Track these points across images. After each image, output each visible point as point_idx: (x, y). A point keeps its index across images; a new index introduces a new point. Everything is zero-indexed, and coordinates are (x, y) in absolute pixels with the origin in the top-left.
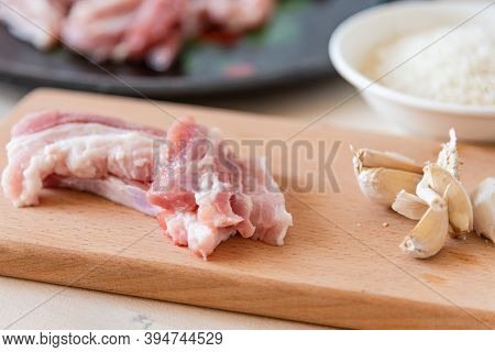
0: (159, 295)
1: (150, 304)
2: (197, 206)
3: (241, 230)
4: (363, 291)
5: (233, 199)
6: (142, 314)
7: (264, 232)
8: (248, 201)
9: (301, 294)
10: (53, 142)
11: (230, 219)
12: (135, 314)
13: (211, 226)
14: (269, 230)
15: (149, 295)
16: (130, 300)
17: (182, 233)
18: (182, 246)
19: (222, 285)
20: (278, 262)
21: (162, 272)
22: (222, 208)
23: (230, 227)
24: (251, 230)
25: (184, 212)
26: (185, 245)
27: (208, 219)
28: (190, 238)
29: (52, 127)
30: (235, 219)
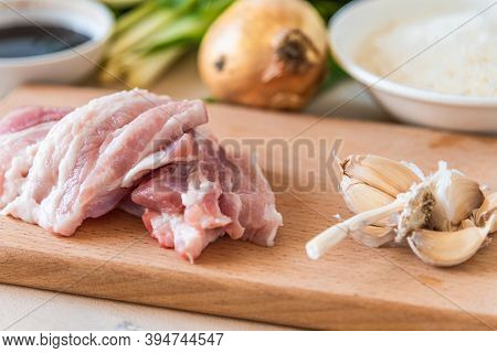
0: (145, 300)
1: (135, 308)
2: (184, 207)
3: (229, 232)
4: (356, 295)
5: (221, 198)
6: (128, 320)
7: (254, 232)
8: (237, 201)
9: (291, 298)
10: (35, 142)
11: (217, 221)
12: (121, 321)
13: (198, 228)
14: (258, 230)
15: (135, 299)
16: (115, 305)
17: (168, 234)
18: (169, 248)
19: (210, 290)
20: (268, 265)
21: (147, 277)
22: (210, 208)
23: (218, 229)
24: (240, 231)
25: (170, 213)
26: (171, 248)
27: (195, 220)
28: (176, 240)
29: (34, 125)
30: (223, 221)
